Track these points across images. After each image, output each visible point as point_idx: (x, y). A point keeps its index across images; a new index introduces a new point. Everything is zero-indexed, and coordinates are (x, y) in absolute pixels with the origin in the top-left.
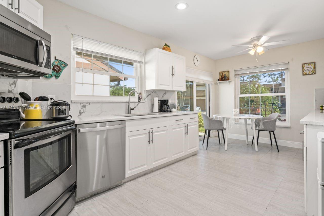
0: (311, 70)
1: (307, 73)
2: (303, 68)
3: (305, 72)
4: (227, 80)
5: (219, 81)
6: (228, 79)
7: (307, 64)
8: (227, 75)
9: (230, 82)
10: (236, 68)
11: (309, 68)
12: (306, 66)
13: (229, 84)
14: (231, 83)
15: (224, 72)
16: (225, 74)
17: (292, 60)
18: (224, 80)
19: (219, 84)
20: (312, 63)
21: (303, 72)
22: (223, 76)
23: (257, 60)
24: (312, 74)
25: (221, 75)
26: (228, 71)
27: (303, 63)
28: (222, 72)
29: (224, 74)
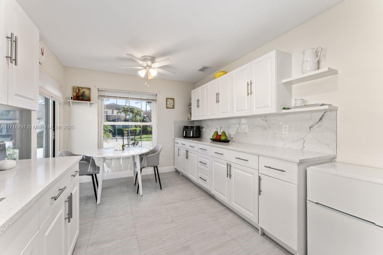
0: (172, 105)
1: (169, 107)
2: (167, 102)
3: (168, 105)
4: (86, 100)
5: (72, 101)
6: (89, 100)
7: (170, 99)
8: (87, 93)
9: (91, 104)
10: (101, 88)
11: (170, 103)
12: (169, 100)
13: (90, 107)
14: (93, 106)
15: (81, 88)
16: (83, 92)
17: (159, 92)
18: (82, 100)
19: (72, 105)
20: (172, 99)
21: (167, 105)
22: (80, 94)
23: (146, 84)
24: (172, 108)
25: (76, 92)
26: (89, 89)
27: (167, 98)
28: (78, 87)
29: (81, 91)
